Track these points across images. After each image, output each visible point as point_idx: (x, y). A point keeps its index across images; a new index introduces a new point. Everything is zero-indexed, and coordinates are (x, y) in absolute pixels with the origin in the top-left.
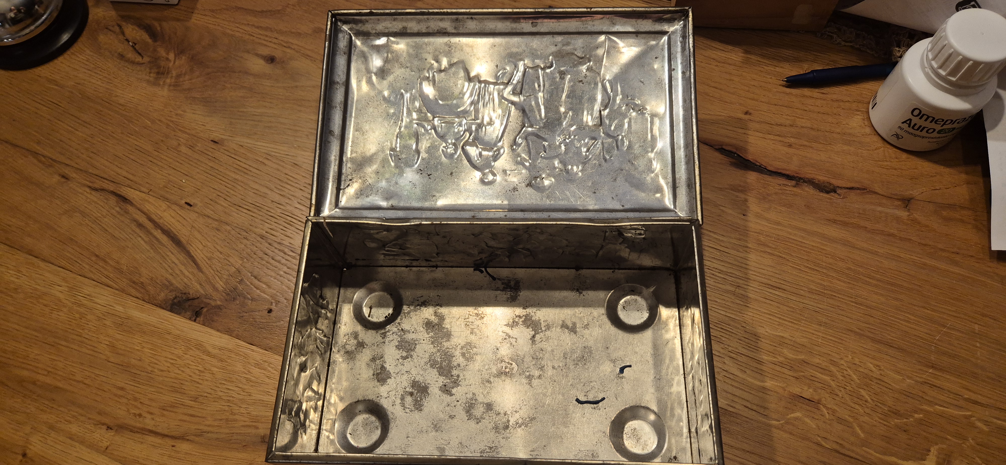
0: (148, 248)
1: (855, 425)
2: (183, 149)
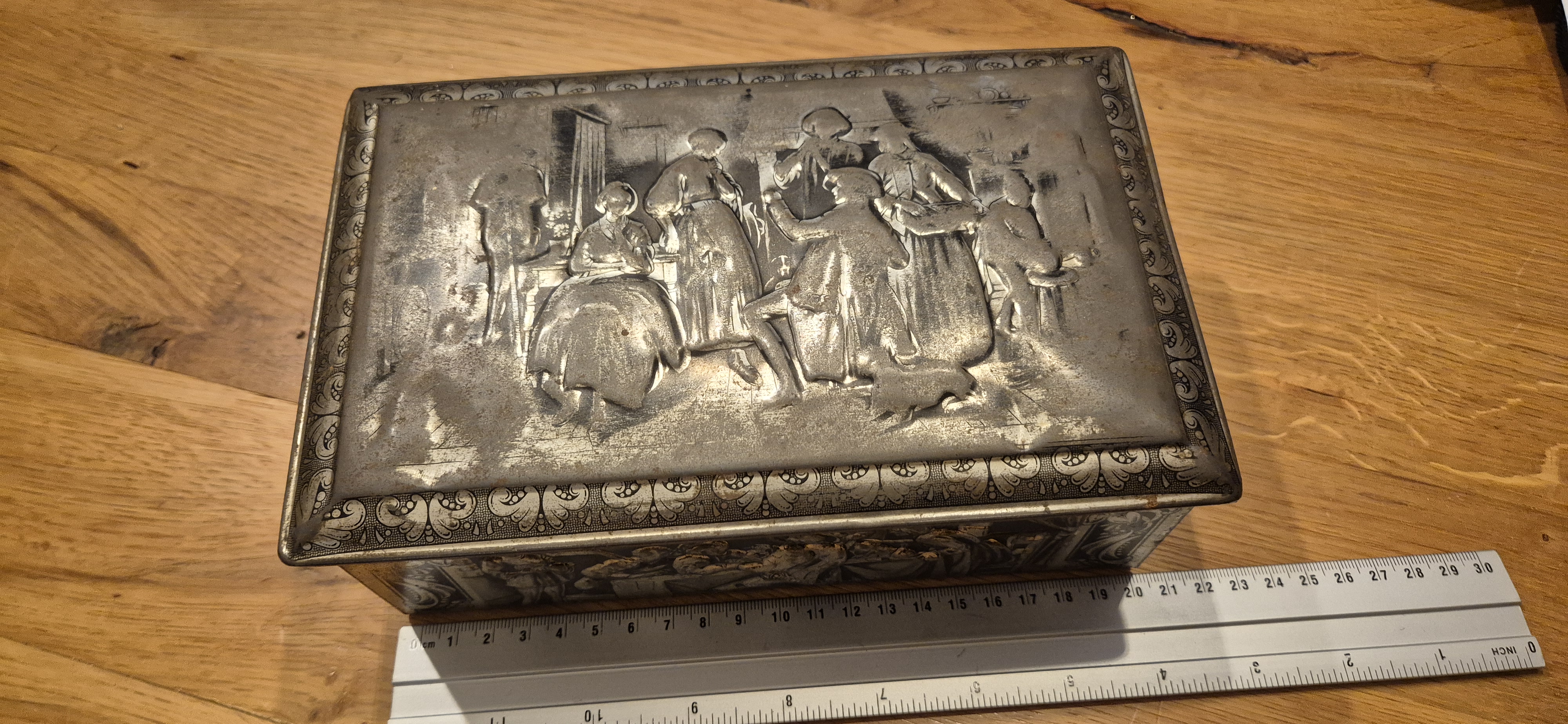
0: (52, 244)
1: (1410, 427)
2: (117, 73)
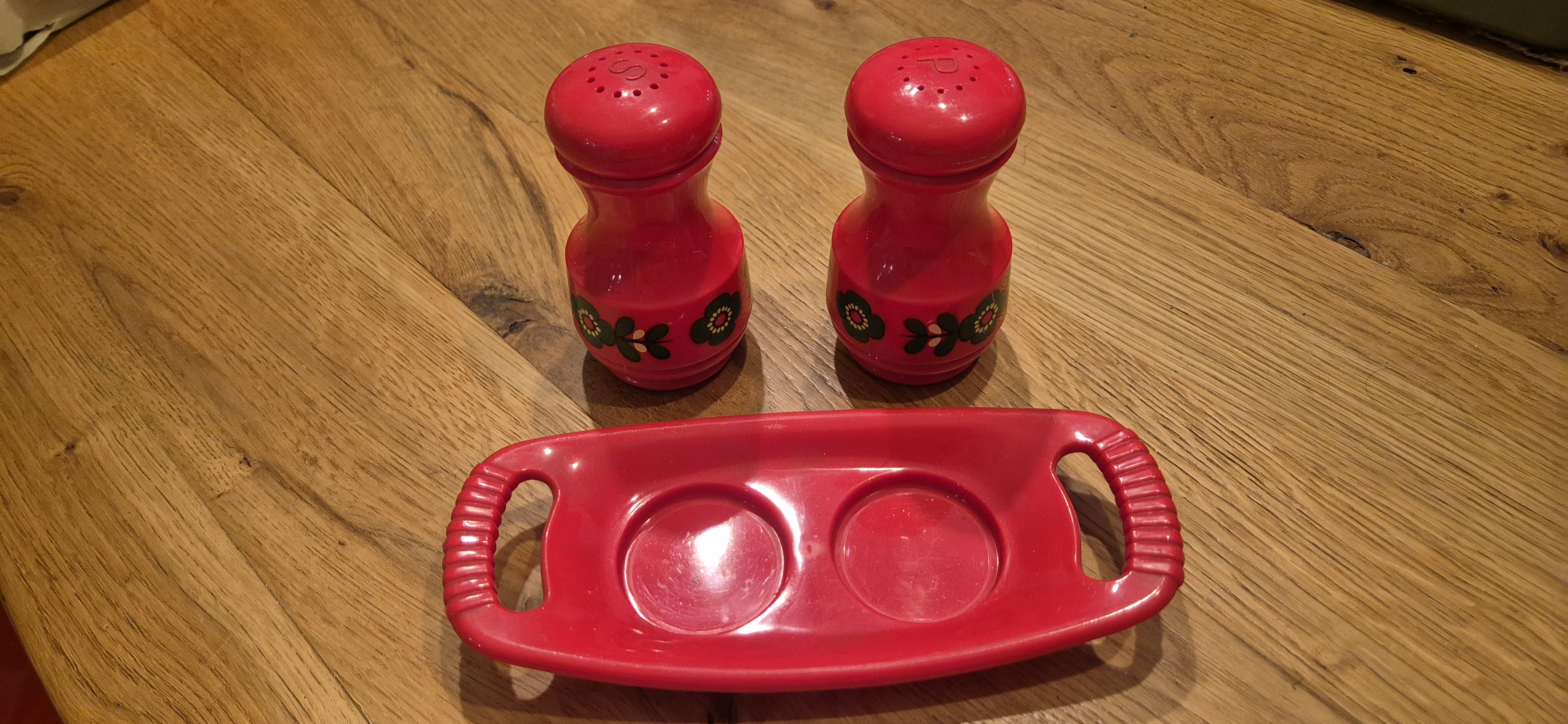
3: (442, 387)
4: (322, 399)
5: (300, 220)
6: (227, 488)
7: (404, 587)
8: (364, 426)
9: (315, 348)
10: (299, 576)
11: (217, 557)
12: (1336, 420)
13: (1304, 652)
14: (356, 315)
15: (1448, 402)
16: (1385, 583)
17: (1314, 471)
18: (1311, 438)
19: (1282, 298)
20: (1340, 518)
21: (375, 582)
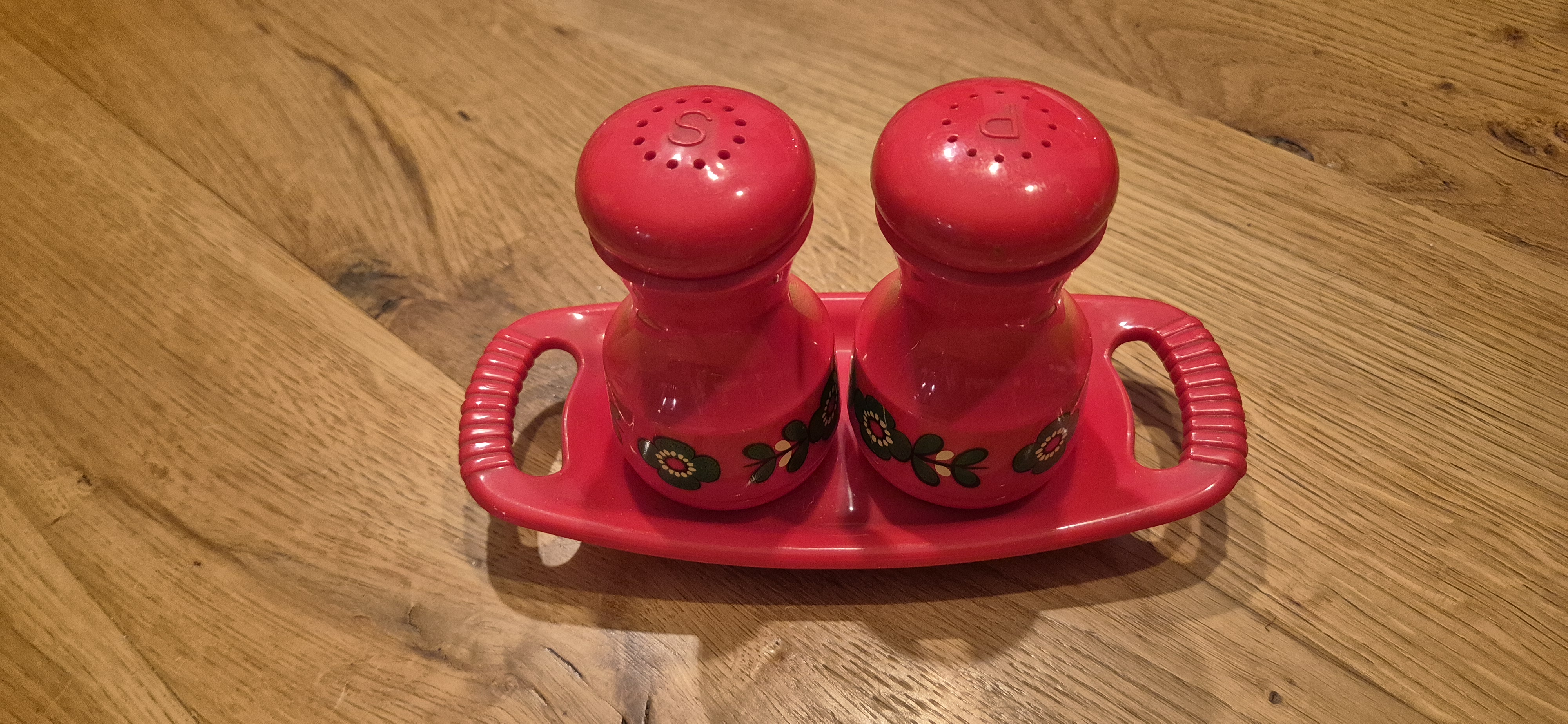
3: (307, 379)
4: (172, 404)
5: (143, 206)
6: (65, 512)
7: (271, 607)
8: (220, 429)
9: (162, 347)
10: (149, 605)
11: (54, 590)
12: (1290, 335)
13: (1275, 590)
14: (208, 306)
15: (1407, 307)
16: (1356, 507)
17: (1271, 392)
18: (1265, 357)
19: (1224, 209)
20: (1304, 440)
21: (237, 604)
